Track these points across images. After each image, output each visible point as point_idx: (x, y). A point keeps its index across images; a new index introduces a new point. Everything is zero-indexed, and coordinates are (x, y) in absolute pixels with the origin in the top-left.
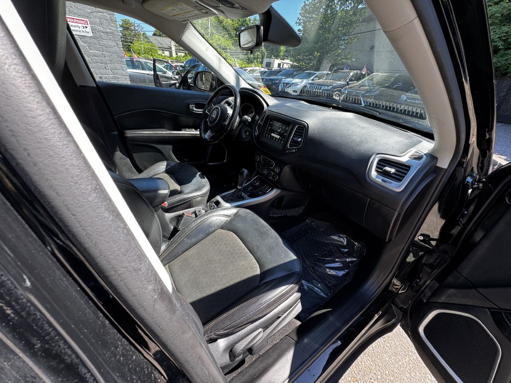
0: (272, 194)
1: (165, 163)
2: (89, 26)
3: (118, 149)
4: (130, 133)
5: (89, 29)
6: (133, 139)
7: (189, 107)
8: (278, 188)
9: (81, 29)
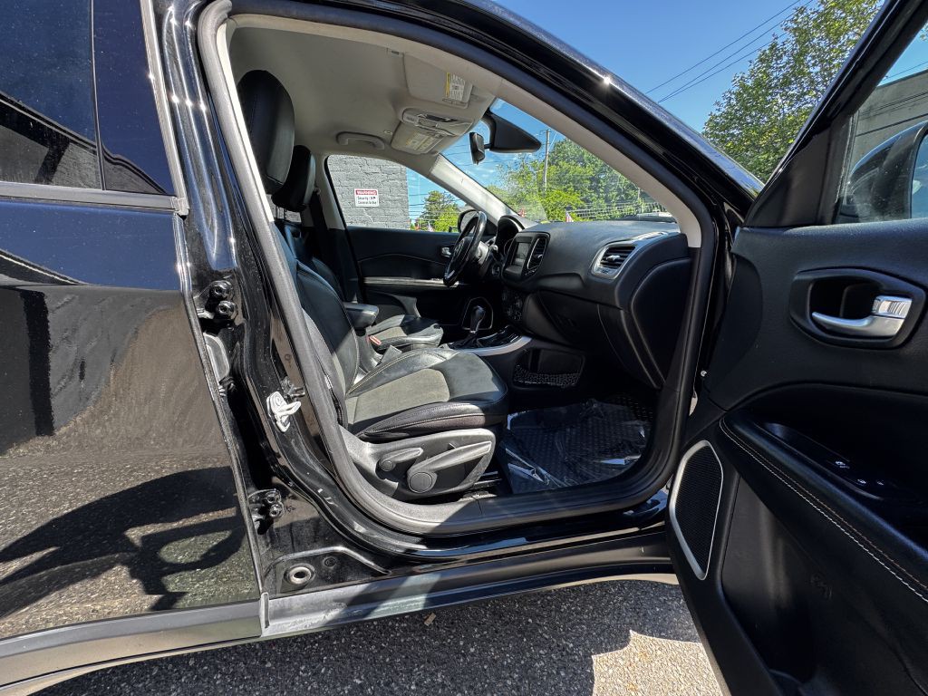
0: (520, 343)
1: (402, 317)
2: (377, 197)
3: (355, 298)
4: (369, 281)
5: (377, 200)
6: (372, 286)
7: (441, 250)
8: (527, 335)
9: (370, 200)
